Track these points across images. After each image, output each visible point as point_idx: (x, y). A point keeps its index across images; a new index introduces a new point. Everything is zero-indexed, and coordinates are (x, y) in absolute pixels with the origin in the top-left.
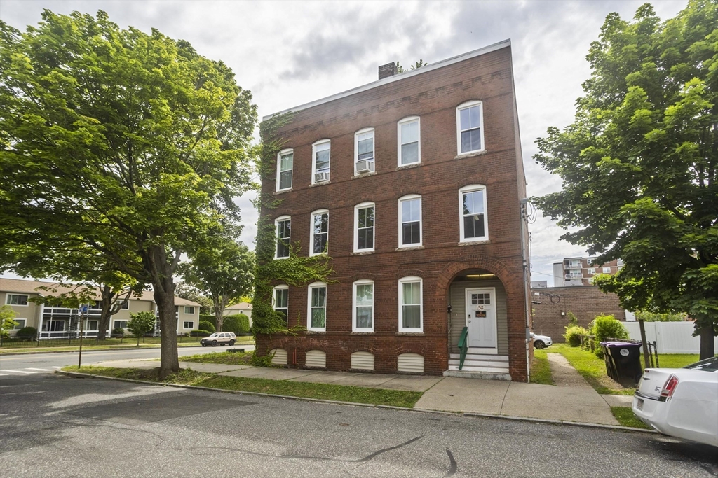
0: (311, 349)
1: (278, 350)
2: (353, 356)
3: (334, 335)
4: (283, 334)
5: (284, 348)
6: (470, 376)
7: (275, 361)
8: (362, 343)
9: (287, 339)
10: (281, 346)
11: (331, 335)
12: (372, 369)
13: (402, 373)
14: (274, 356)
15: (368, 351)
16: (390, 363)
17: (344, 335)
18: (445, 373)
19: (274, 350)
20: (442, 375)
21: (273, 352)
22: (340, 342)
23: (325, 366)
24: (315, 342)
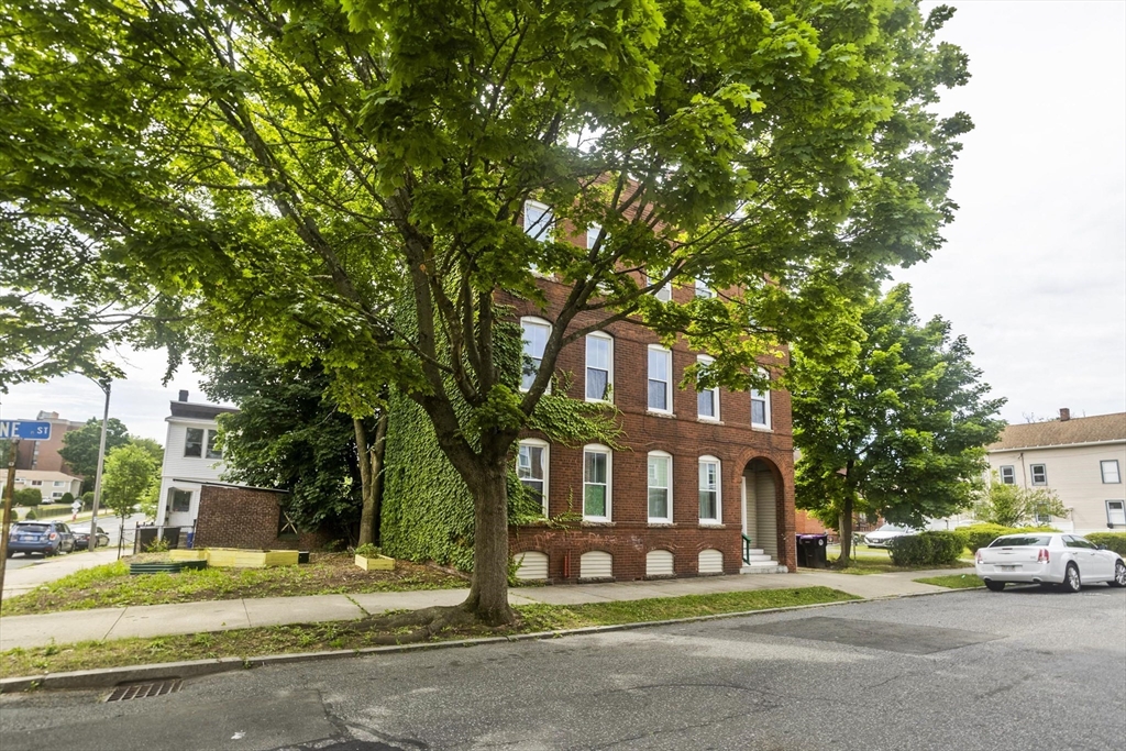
0: (590, 550)
1: (528, 555)
2: (648, 557)
3: (625, 528)
4: (542, 527)
5: (543, 552)
6: (760, 571)
7: (521, 575)
8: (658, 539)
9: (549, 535)
10: (538, 547)
11: (622, 528)
12: (670, 573)
13: (704, 576)
14: (520, 566)
15: (667, 550)
16: (691, 564)
17: (640, 528)
18: (742, 571)
19: (521, 555)
20: (738, 572)
21: (517, 558)
22: (634, 538)
23: (610, 575)
24: (597, 539)
